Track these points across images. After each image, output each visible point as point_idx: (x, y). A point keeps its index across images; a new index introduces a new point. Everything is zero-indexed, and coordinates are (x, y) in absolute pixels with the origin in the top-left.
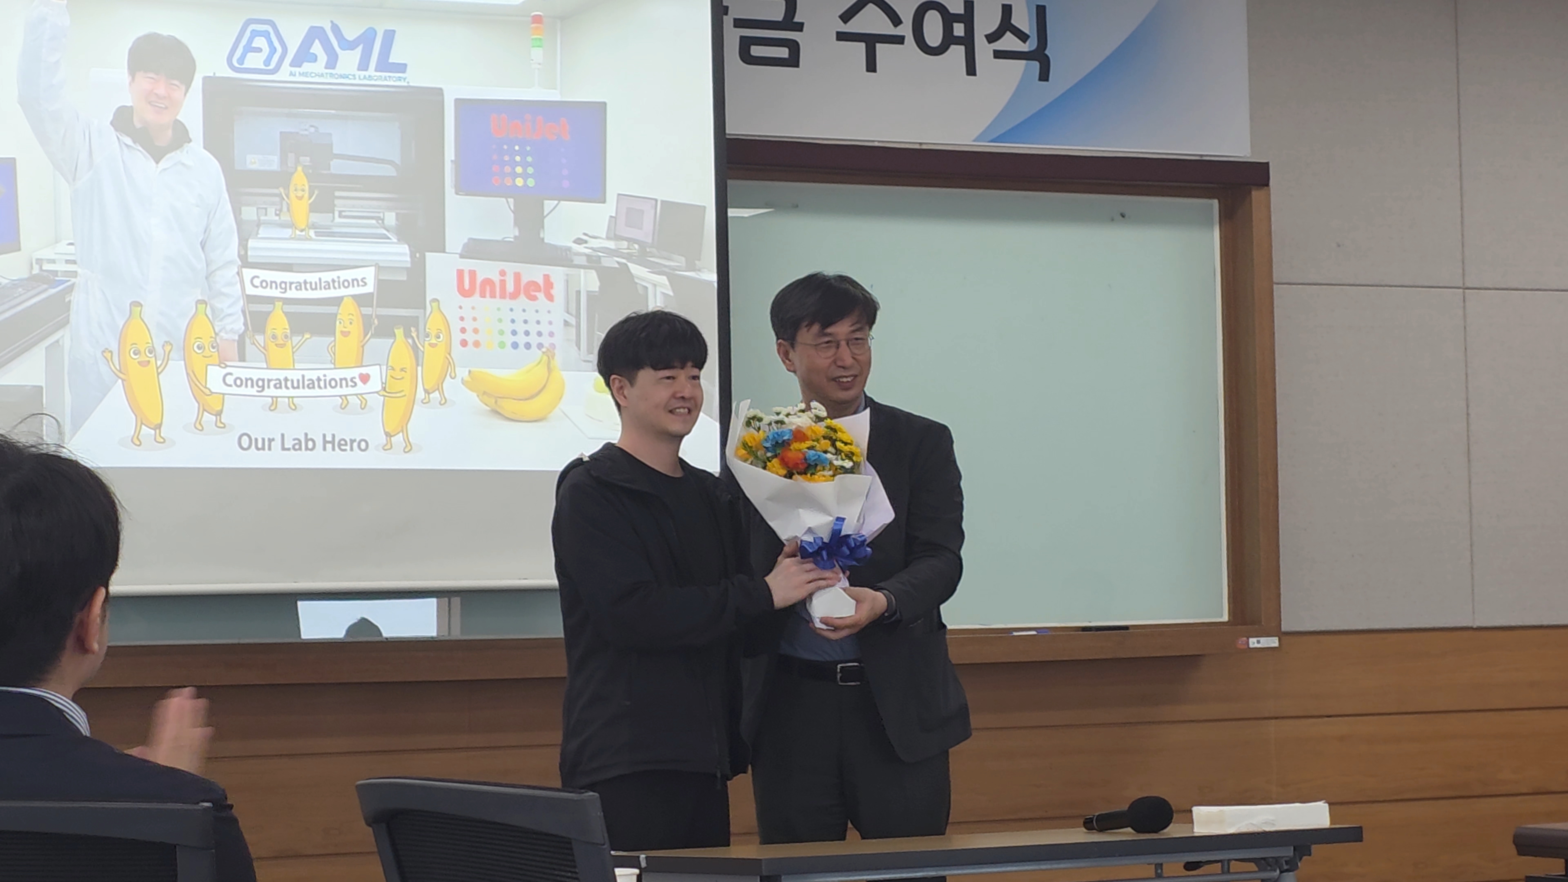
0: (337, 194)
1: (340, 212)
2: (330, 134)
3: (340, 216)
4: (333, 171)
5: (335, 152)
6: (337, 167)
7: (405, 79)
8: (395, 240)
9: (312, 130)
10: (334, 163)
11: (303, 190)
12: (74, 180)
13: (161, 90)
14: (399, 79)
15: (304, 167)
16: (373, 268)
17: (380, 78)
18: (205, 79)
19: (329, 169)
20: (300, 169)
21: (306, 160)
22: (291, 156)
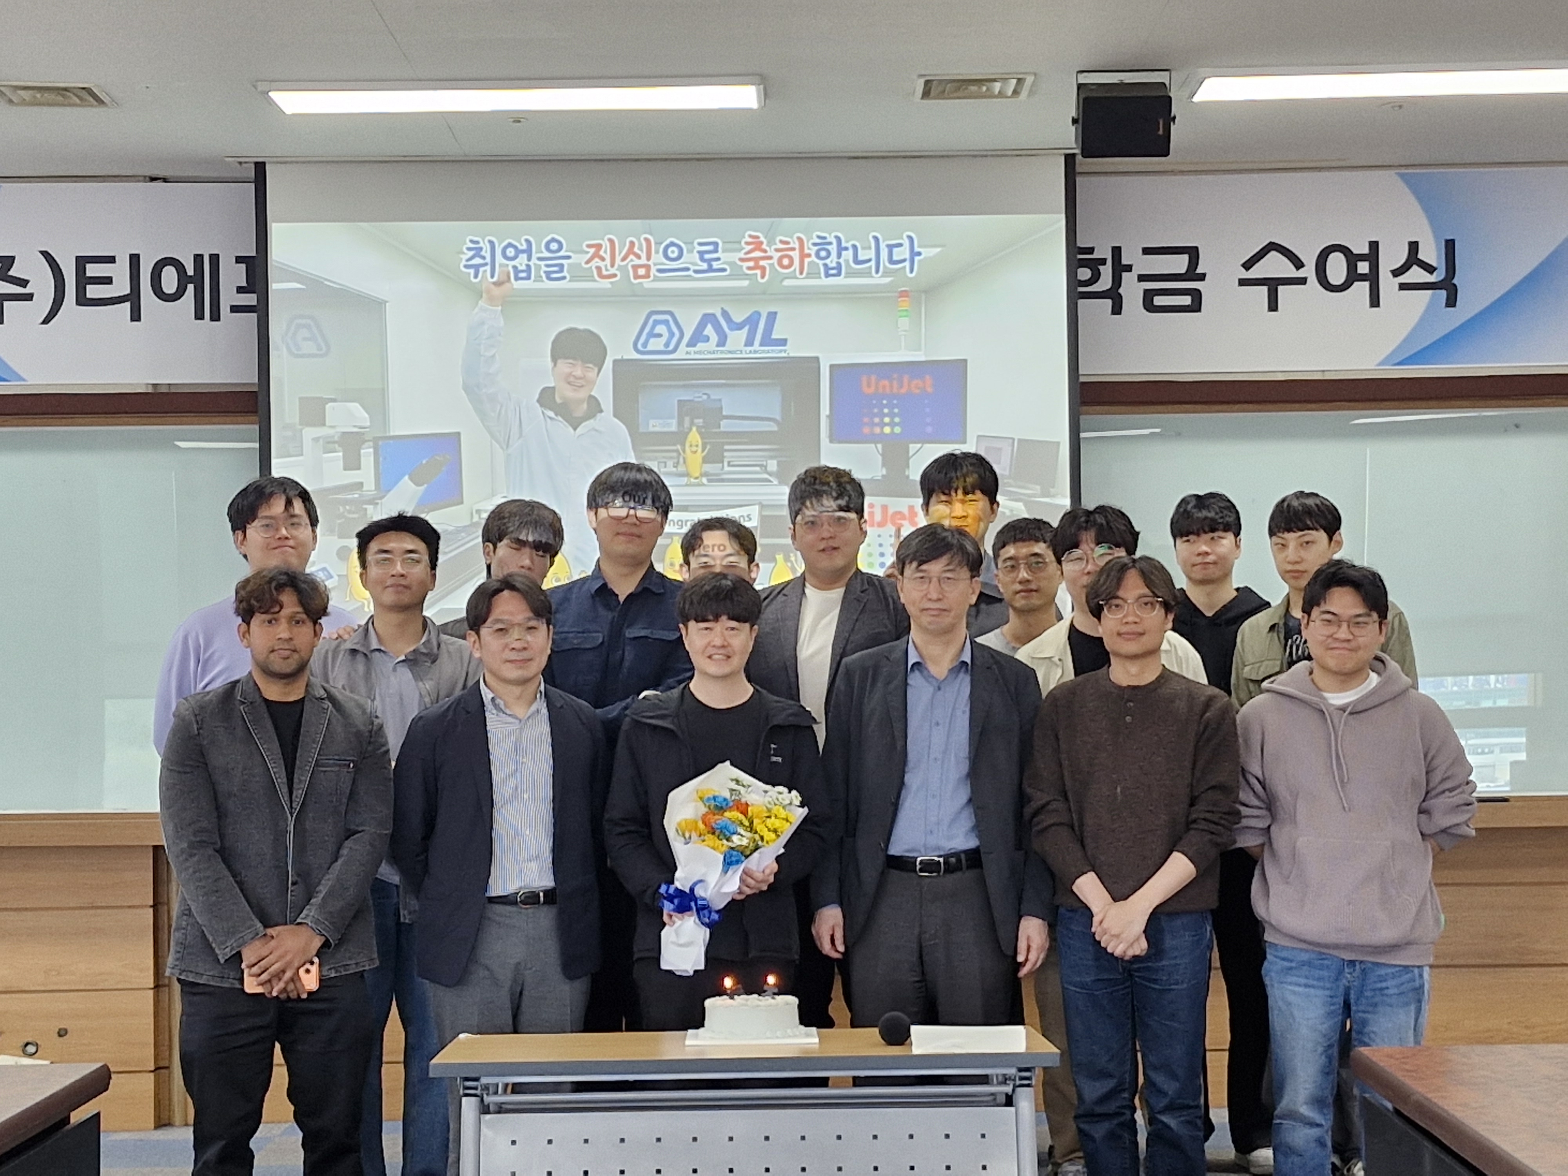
0: (726, 447)
1: (729, 462)
2: (720, 400)
3: (729, 465)
4: (722, 429)
5: (724, 413)
6: (725, 426)
7: (785, 351)
8: (776, 482)
9: (705, 397)
10: (723, 423)
11: (697, 446)
12: (507, 447)
13: (578, 372)
14: (781, 351)
15: (698, 428)
16: (757, 507)
17: (763, 352)
18: (615, 362)
19: (719, 427)
20: (694, 429)
21: (699, 421)
22: (687, 420)
